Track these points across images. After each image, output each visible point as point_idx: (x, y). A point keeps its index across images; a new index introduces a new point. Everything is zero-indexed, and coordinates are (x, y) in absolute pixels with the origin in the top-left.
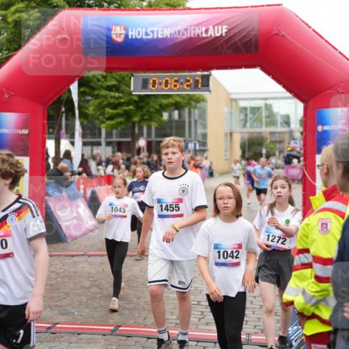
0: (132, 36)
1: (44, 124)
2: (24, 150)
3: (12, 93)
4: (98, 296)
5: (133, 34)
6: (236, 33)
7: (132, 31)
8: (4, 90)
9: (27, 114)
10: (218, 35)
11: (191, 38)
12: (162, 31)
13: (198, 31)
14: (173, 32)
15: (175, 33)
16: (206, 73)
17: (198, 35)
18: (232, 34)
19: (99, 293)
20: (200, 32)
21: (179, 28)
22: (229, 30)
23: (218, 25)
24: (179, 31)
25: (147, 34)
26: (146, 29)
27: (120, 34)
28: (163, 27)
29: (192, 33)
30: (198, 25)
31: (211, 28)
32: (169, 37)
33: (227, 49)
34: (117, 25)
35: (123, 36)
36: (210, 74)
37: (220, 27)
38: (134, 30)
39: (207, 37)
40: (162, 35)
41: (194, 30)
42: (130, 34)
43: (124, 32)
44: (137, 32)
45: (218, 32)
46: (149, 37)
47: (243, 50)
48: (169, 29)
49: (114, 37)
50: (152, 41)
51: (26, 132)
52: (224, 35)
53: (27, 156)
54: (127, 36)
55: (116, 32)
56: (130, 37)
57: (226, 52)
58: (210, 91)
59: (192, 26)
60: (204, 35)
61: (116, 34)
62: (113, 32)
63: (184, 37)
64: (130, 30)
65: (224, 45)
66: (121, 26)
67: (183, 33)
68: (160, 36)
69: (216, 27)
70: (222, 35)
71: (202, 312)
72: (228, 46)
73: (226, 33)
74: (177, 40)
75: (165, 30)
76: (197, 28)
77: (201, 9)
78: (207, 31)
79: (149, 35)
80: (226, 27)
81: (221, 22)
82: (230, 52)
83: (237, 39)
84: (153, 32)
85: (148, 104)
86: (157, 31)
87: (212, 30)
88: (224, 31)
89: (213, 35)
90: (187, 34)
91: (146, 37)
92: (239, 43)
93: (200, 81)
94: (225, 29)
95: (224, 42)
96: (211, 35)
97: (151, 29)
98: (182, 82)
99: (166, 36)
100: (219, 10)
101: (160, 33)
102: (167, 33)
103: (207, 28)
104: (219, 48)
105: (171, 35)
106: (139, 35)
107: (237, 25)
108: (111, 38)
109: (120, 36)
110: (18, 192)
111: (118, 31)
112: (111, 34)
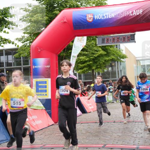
0: (96, 18)
1: (57, 63)
2: (48, 75)
3: (42, 49)
4: (91, 136)
6: (147, 12)
7: (96, 16)
8: (38, 48)
9: (49, 58)
10: (138, 14)
11: (125, 17)
12: (110, 15)
13: (128, 13)
14: (116, 15)
16: (134, 33)
17: (128, 15)
18: (145, 13)
20: (129, 14)
21: (119, 12)
22: (143, 12)
24: (119, 14)
25: (103, 17)
26: (103, 14)
27: (91, 18)
28: (111, 13)
29: (125, 14)
30: (128, 10)
31: (134, 11)
32: (114, 17)
33: (143, 21)
34: (89, 14)
35: (92, 19)
36: (135, 34)
37: (139, 10)
39: (133, 16)
40: (111, 16)
41: (126, 13)
42: (95, 17)
43: (93, 17)
45: (138, 13)
48: (114, 14)
49: (88, 19)
50: (106, 19)
51: (49, 66)
52: (141, 14)
53: (50, 78)
54: (94, 18)
56: (95, 19)
58: (135, 42)
59: (125, 11)
60: (131, 15)
61: (89, 18)
62: (87, 17)
63: (122, 17)
64: (95, 15)
66: (91, 14)
67: (121, 14)
68: (110, 17)
69: (137, 11)
70: (140, 14)
71: (145, 140)
72: (143, 19)
73: (142, 13)
74: (118, 18)
75: (112, 14)
77: (129, 3)
78: (132, 13)
79: (105, 17)
80: (142, 10)
81: (141, 7)
82: (144, 22)
84: (106, 15)
85: (99, 60)
86: (108, 15)
88: (141, 12)
89: (136, 14)
90: (123, 15)
91: (103, 18)
92: (149, 17)
93: (130, 38)
94: (142, 11)
95: (141, 17)
96: (135, 14)
97: (105, 14)
98: (121, 39)
99: (113, 17)
100: (137, 3)
101: (110, 16)
102: (113, 15)
103: (132, 11)
104: (139, 20)
105: (115, 16)
106: (100, 17)
107: (147, 9)
108: (87, 20)
109: (91, 19)
110: (46, 95)
111: (90, 17)
112: (86, 18)
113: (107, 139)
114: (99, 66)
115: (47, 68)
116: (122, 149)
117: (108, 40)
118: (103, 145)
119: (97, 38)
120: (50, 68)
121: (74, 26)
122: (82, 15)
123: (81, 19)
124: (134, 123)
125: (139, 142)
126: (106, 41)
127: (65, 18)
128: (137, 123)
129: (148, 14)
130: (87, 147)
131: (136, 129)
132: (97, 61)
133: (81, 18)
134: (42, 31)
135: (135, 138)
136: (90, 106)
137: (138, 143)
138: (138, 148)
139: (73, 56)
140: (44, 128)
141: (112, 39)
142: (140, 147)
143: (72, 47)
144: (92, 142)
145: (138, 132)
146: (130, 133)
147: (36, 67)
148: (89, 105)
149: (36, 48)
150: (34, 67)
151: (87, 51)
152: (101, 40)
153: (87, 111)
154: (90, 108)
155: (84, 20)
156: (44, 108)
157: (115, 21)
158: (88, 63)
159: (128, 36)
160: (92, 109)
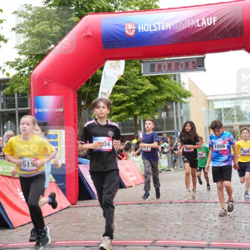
0: (141, 30)
1: (74, 104)
2: (60, 124)
3: (50, 81)
5: (141, 28)
6: (224, 22)
7: (141, 26)
8: (43, 78)
9: (62, 96)
10: (209, 24)
11: (188, 29)
12: (164, 24)
13: (193, 23)
14: (173, 25)
15: (175, 25)
16: (203, 56)
17: (194, 26)
18: (221, 23)
19: (133, 224)
20: (194, 23)
21: (178, 21)
22: (218, 21)
23: (209, 16)
24: (178, 24)
25: (152, 28)
26: (152, 24)
27: (132, 29)
29: (189, 25)
30: (193, 18)
31: (204, 19)
32: (170, 28)
33: (218, 35)
34: (129, 23)
35: (134, 31)
36: (205, 57)
37: (211, 18)
38: (142, 25)
39: (201, 27)
40: (165, 27)
41: (190, 22)
42: (139, 29)
43: (135, 28)
44: (145, 27)
45: (209, 23)
46: (155, 30)
47: (231, 35)
48: (170, 23)
49: (127, 32)
50: (157, 33)
51: (61, 110)
52: (214, 24)
53: (63, 129)
54: (137, 30)
55: (129, 28)
56: (140, 31)
57: (217, 38)
58: (205, 70)
59: (189, 19)
60: (198, 25)
61: (129, 30)
62: (126, 28)
63: (183, 28)
64: (139, 26)
65: (215, 32)
66: (132, 23)
67: (181, 24)
68: (163, 29)
69: (208, 19)
70: (213, 24)
71: (221, 233)
72: (218, 32)
73: (216, 22)
74: (177, 31)
75: (167, 23)
76: (192, 20)
77: (194, 6)
78: (200, 22)
79: (155, 28)
80: (216, 17)
81: (214, 13)
82: (220, 38)
83: (225, 27)
84: (157, 26)
85: (146, 100)
86: (161, 25)
87: (205, 21)
88: (214, 21)
89: (206, 25)
90: (185, 25)
91: (152, 30)
92: (227, 29)
93: (197, 63)
94: (215, 19)
95: (215, 30)
96: (204, 25)
97: (156, 24)
98: (182, 65)
99: (168, 28)
100: (208, 6)
101: (163, 26)
102: (168, 26)
103: (200, 19)
104: (211, 35)
105: (172, 27)
106: (146, 29)
107: (226, 15)
108: (125, 33)
109: (132, 31)
111: (130, 27)
112: (125, 30)
113: (158, 230)
114: (145, 111)
115: (59, 112)
116: (182, 247)
117: (160, 66)
118: (151, 242)
119: (142, 62)
120: (63, 112)
121: (103, 42)
122: (117, 25)
123: (115, 31)
124: (203, 204)
125: (211, 236)
126: (156, 69)
127: (89, 29)
128: (207, 205)
129: (226, 24)
130: (125, 244)
131: (207, 213)
132: (143, 102)
133: (116, 29)
134: (50, 51)
135: (204, 229)
136: (131, 176)
137: (210, 238)
138: (209, 245)
139: (102, 93)
140: (53, 214)
141: (167, 65)
142: (212, 243)
143: (100, 78)
144: (134, 235)
145: (210, 219)
146: (197, 221)
147: (40, 110)
148: (128, 174)
149: (41, 79)
150: (36, 110)
151: (125, 85)
152: (148, 65)
153: (126, 184)
154: (131, 179)
155: (120, 33)
156: (54, 180)
157: (172, 36)
158: (127, 105)
159: (194, 60)
160: (134, 181)
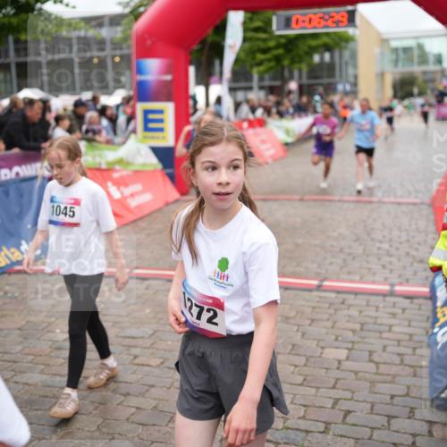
8: (146, 36)
9: (170, 60)
16: (354, 8)
36: (356, 9)
51: (168, 77)
53: (172, 101)
58: (356, 27)
110: (164, 138)
115: (166, 81)
117: (297, 21)
119: (275, 14)
120: (171, 82)
124: (339, 204)
125: (329, 268)
128: (345, 205)
135: (326, 252)
138: (319, 285)
142: (325, 283)
147: (143, 78)
152: (283, 20)
154: (268, 153)
156: (159, 166)
